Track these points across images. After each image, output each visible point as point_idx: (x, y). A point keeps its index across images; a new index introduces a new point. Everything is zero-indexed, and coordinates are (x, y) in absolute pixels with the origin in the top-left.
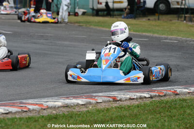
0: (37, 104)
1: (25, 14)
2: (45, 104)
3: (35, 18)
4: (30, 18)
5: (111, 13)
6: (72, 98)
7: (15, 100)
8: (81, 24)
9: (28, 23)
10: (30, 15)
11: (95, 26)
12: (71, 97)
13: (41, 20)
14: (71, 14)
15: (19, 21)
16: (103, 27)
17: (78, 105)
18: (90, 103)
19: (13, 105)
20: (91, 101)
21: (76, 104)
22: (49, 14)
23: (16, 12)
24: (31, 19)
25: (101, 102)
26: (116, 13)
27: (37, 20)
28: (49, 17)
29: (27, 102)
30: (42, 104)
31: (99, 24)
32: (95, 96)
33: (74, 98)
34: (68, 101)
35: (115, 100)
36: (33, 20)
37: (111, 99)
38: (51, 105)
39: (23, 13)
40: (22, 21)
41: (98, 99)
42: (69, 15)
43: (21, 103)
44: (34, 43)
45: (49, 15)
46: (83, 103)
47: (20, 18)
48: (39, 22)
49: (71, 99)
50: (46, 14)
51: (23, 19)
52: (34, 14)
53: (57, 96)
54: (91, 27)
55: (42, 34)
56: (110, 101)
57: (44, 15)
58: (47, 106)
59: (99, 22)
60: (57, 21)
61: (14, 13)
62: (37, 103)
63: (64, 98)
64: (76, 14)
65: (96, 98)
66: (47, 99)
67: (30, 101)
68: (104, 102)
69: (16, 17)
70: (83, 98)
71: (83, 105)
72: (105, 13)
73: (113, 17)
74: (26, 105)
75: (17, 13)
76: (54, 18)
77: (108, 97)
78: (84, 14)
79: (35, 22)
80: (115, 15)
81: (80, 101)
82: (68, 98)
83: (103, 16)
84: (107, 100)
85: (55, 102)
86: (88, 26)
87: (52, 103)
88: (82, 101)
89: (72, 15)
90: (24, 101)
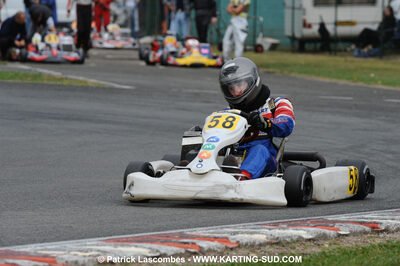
0: (216, 238)
1: (155, 47)
2: (233, 239)
3: (176, 57)
4: (165, 57)
5: (332, 46)
6: (285, 226)
7: (167, 229)
8: (271, 70)
9: (162, 67)
10: (165, 50)
11: (300, 73)
12: (283, 223)
13: (187, 60)
14: (248, 47)
15: (143, 63)
16: (318, 75)
17: (300, 240)
18: (325, 237)
19: (166, 240)
20: (327, 231)
21: (295, 239)
22: (205, 48)
23: (134, 44)
24: (168, 59)
25: (346, 235)
26: (341, 45)
27: (181, 61)
28: (205, 54)
29: (194, 233)
30: (227, 238)
31: (307, 69)
32: (334, 222)
33: (291, 225)
34: (278, 232)
35: (375, 229)
36: (172, 60)
37: (367, 229)
38: (245, 241)
39: (150, 47)
40: (149, 63)
41: (341, 228)
42: (245, 50)
43: (182, 236)
44: (183, 109)
45: (205, 51)
46: (310, 237)
47: (144, 58)
48: (185, 66)
49: (284, 229)
50: (200, 48)
51: (151, 59)
52: (173, 49)
53: (251, 221)
54: (293, 75)
55: (196, 91)
56: (366, 233)
57: (195, 51)
58: (238, 242)
59: (308, 65)
60: (221, 63)
61: (130, 46)
62: (216, 235)
63: (269, 224)
64: (258, 49)
65: (337, 226)
66: (235, 228)
67: (200, 231)
68: (354, 234)
69: (136, 54)
70: (308, 226)
71: (310, 240)
72: (319, 45)
73: (336, 55)
74: (194, 241)
75: (137, 46)
76: (215, 58)
77: (361, 223)
78: (274, 47)
79: (175, 65)
80: (340, 51)
81: (304, 233)
82: (276, 225)
83: (315, 52)
84: (359, 229)
85: (252, 233)
86: (286, 72)
87: (246, 236)
88: (308, 231)
89: (250, 50)
90: (187, 231)
